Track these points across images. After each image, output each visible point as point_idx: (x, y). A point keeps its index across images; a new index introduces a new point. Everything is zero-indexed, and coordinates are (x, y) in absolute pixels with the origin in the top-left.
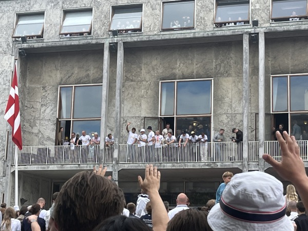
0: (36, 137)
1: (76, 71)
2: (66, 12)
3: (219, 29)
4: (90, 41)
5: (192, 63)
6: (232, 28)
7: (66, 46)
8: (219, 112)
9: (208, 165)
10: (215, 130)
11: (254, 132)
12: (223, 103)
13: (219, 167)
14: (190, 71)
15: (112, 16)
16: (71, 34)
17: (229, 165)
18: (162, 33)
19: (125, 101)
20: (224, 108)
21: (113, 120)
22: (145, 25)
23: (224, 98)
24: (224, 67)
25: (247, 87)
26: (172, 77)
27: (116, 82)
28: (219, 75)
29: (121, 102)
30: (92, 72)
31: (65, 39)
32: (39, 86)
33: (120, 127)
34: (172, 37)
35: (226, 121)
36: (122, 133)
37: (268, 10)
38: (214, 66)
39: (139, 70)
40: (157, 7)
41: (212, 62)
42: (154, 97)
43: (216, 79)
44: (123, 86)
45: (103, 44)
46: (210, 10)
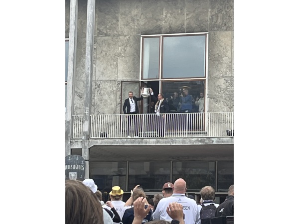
5: (182, 13)
8: (215, 75)
9: (201, 141)
10: (210, 97)
12: (221, 63)
13: (215, 143)
14: (179, 23)
17: (227, 141)
19: (97, 61)
20: (222, 70)
21: (82, 84)
23: (222, 58)
24: (222, 18)
26: (157, 31)
27: (86, 37)
28: (216, 29)
29: (93, 62)
33: (91, 94)
35: (223, 86)
36: (93, 101)
38: (209, 17)
39: (114, 21)
41: (208, 11)
42: (134, 55)
43: (212, 33)
44: (95, 42)
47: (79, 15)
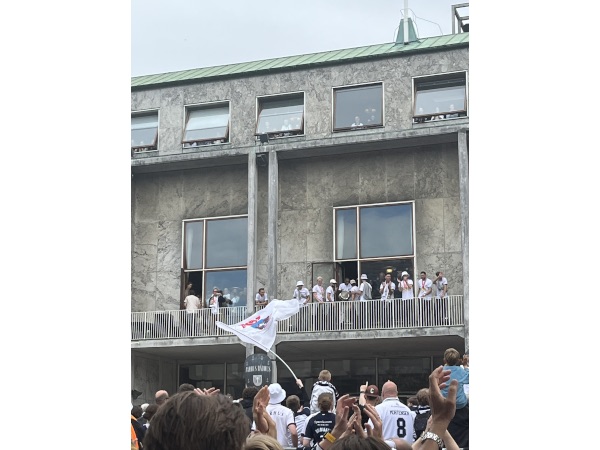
0: (151, 298)
1: (208, 196)
2: (191, 110)
3: (421, 126)
4: (227, 152)
5: (382, 179)
6: (441, 124)
7: (192, 160)
8: (425, 251)
9: (411, 333)
12: (431, 237)
13: (428, 334)
14: (378, 191)
15: (259, 113)
16: (198, 142)
17: (444, 332)
18: (335, 135)
19: (282, 240)
20: (434, 245)
21: (264, 269)
22: (309, 123)
23: (432, 230)
24: (431, 183)
26: (353, 202)
27: (267, 211)
28: (424, 196)
29: (277, 241)
30: (231, 197)
31: (190, 150)
32: (153, 222)
33: (276, 279)
34: (350, 141)
35: (436, 265)
38: (415, 182)
39: (301, 192)
40: (326, 96)
41: (412, 176)
42: (326, 232)
43: (419, 201)
44: (279, 217)
45: (247, 155)
46: (406, 98)
47: (259, 187)
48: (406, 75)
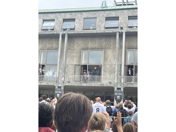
1: (48, 45)
2: (44, 21)
3: (106, 30)
4: (54, 33)
5: (95, 43)
6: (112, 30)
7: (44, 34)
8: (105, 64)
10: (104, 71)
11: (119, 72)
12: (107, 60)
13: (105, 86)
14: (94, 46)
15: (63, 23)
16: (46, 30)
17: (109, 85)
18: (83, 31)
19: (67, 58)
21: (62, 65)
22: (76, 27)
24: (108, 45)
25: (117, 54)
26: (87, 49)
27: (64, 50)
28: (106, 49)
30: (54, 45)
31: (43, 31)
33: (65, 68)
34: (88, 32)
35: (108, 67)
37: (127, 23)
39: (73, 45)
40: (81, 20)
41: (104, 43)
42: (79, 56)
44: (67, 52)
45: (59, 34)
46: (103, 22)
47: (62, 43)
48: (103, 16)
